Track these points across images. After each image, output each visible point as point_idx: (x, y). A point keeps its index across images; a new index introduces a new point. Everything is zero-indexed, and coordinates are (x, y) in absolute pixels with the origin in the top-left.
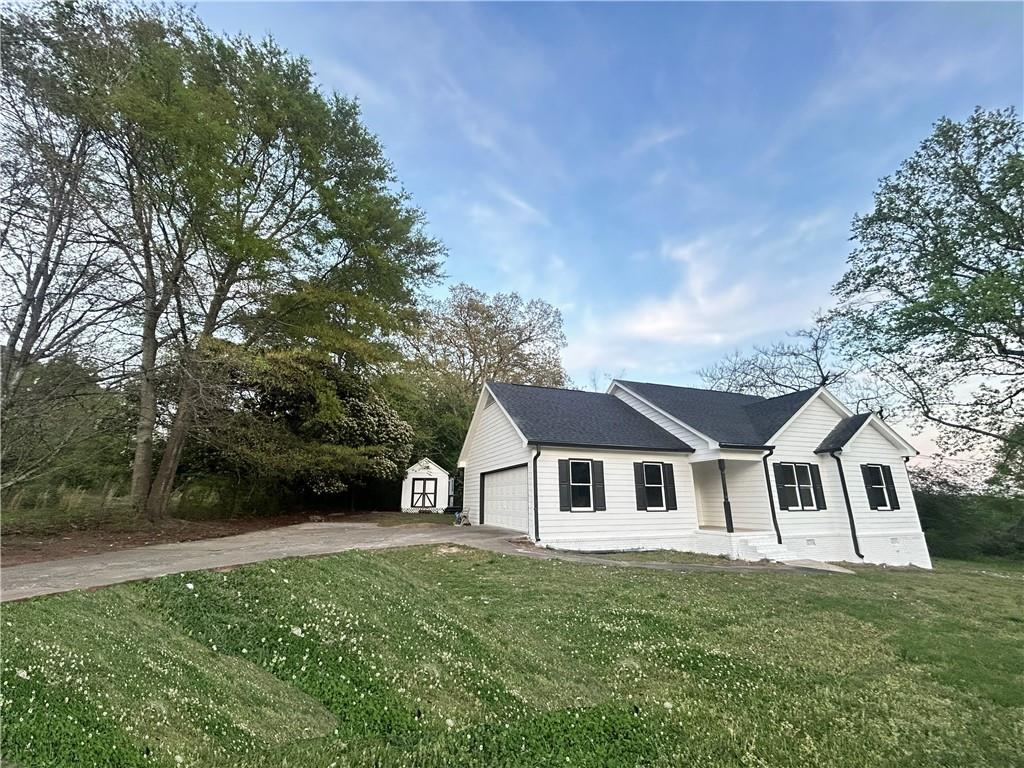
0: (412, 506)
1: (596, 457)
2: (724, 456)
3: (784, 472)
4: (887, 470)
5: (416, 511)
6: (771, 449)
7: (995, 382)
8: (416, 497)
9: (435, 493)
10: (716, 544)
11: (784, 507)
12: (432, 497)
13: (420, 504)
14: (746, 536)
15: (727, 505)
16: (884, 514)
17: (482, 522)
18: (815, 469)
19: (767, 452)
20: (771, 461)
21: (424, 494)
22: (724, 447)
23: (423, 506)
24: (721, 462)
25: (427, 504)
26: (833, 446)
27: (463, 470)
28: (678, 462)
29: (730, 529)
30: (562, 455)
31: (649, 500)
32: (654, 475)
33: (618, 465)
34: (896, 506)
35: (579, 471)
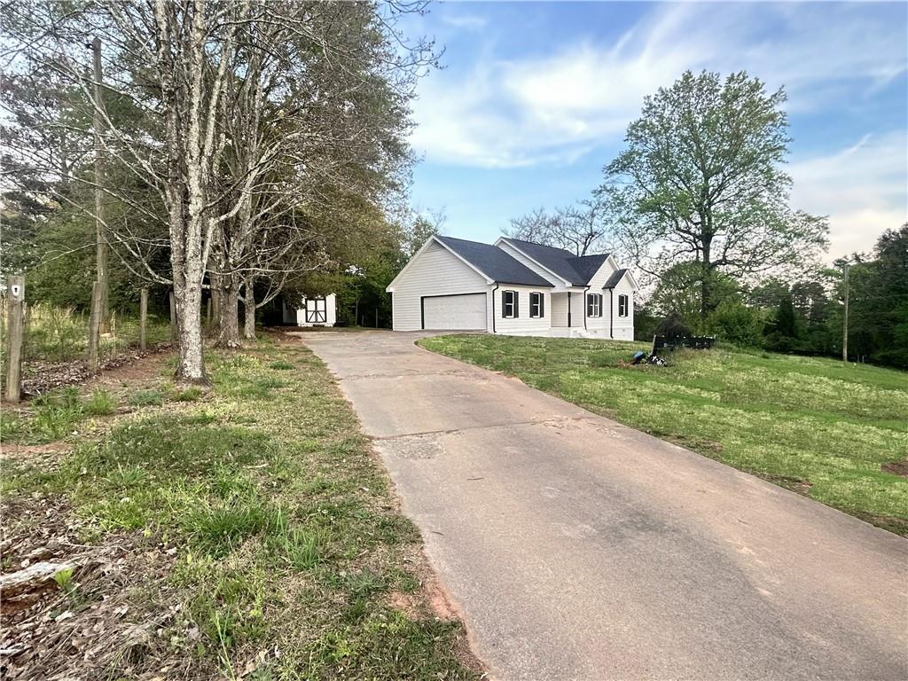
0: (307, 321)
1: (516, 289)
2: (571, 291)
3: (591, 299)
4: (627, 297)
5: (310, 325)
6: (589, 287)
7: (670, 246)
8: (309, 314)
9: (325, 311)
10: (562, 332)
11: (589, 316)
12: (323, 314)
13: (313, 319)
14: (575, 329)
15: (569, 314)
16: (623, 318)
17: (423, 328)
18: (601, 296)
19: (587, 288)
20: (587, 293)
21: (316, 312)
22: (574, 286)
23: (316, 321)
24: (569, 293)
25: (320, 319)
26: (611, 285)
27: (390, 294)
28: (546, 293)
29: (569, 326)
30: (503, 288)
31: (534, 312)
32: (535, 299)
33: (524, 295)
34: (627, 315)
35: (508, 297)
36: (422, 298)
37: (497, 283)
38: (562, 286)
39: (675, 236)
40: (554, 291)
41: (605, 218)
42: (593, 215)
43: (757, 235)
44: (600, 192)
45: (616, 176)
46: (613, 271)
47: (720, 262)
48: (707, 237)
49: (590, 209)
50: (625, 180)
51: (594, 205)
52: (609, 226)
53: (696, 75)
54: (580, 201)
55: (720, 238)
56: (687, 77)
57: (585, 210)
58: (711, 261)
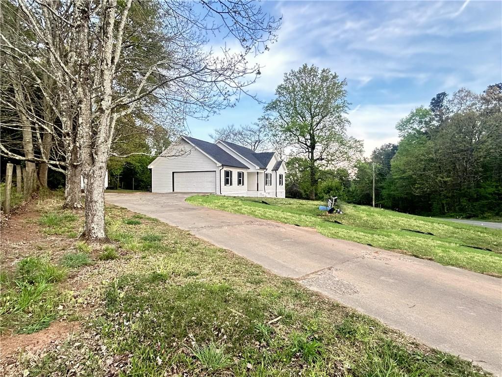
1: (231, 169)
2: (258, 171)
3: (267, 176)
4: (282, 175)
6: (267, 169)
7: (295, 150)
10: (254, 194)
11: (266, 185)
14: (261, 192)
15: (258, 184)
16: (281, 186)
17: (173, 191)
18: (271, 174)
19: (265, 170)
20: (265, 172)
22: (260, 168)
24: (258, 172)
26: (276, 169)
27: (151, 169)
28: (245, 172)
29: (258, 190)
30: (225, 169)
31: (239, 183)
32: (240, 175)
33: (235, 172)
34: (282, 185)
35: (227, 174)
36: (173, 173)
37: (223, 166)
38: (254, 168)
39: (297, 145)
40: (249, 171)
41: (265, 133)
42: (260, 131)
43: (334, 146)
44: (262, 119)
45: (269, 112)
46: (276, 161)
47: (318, 159)
48: (313, 147)
49: (258, 128)
50: (274, 114)
51: (260, 126)
52: (267, 137)
53: (309, 67)
54: (253, 123)
55: (319, 147)
56: (305, 67)
57: (256, 128)
58: (314, 158)
